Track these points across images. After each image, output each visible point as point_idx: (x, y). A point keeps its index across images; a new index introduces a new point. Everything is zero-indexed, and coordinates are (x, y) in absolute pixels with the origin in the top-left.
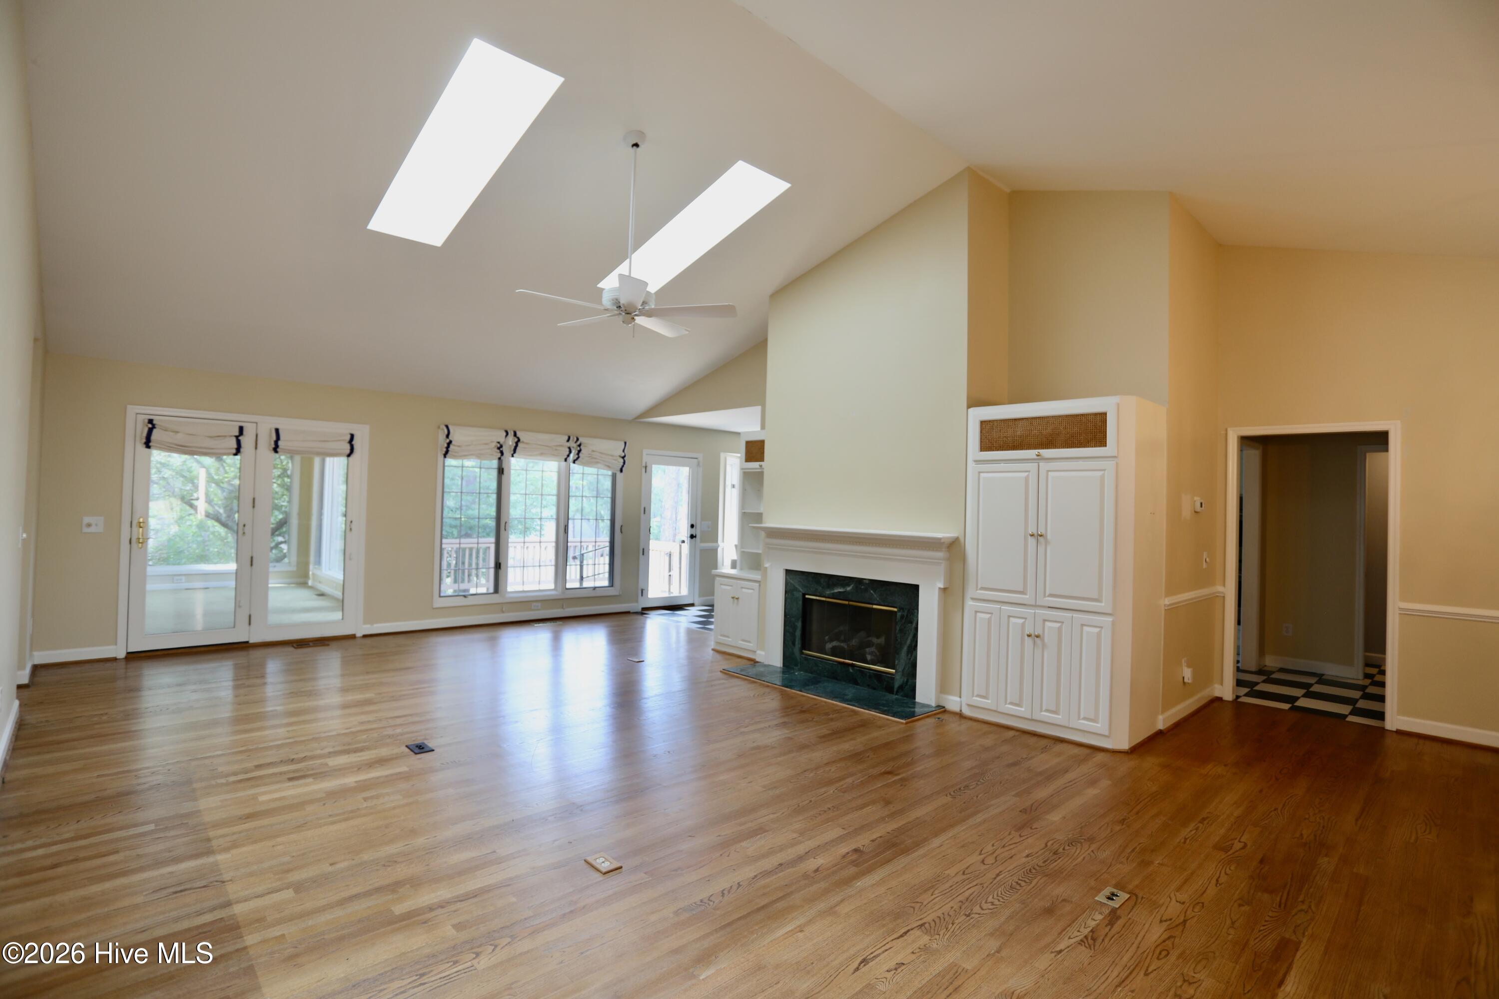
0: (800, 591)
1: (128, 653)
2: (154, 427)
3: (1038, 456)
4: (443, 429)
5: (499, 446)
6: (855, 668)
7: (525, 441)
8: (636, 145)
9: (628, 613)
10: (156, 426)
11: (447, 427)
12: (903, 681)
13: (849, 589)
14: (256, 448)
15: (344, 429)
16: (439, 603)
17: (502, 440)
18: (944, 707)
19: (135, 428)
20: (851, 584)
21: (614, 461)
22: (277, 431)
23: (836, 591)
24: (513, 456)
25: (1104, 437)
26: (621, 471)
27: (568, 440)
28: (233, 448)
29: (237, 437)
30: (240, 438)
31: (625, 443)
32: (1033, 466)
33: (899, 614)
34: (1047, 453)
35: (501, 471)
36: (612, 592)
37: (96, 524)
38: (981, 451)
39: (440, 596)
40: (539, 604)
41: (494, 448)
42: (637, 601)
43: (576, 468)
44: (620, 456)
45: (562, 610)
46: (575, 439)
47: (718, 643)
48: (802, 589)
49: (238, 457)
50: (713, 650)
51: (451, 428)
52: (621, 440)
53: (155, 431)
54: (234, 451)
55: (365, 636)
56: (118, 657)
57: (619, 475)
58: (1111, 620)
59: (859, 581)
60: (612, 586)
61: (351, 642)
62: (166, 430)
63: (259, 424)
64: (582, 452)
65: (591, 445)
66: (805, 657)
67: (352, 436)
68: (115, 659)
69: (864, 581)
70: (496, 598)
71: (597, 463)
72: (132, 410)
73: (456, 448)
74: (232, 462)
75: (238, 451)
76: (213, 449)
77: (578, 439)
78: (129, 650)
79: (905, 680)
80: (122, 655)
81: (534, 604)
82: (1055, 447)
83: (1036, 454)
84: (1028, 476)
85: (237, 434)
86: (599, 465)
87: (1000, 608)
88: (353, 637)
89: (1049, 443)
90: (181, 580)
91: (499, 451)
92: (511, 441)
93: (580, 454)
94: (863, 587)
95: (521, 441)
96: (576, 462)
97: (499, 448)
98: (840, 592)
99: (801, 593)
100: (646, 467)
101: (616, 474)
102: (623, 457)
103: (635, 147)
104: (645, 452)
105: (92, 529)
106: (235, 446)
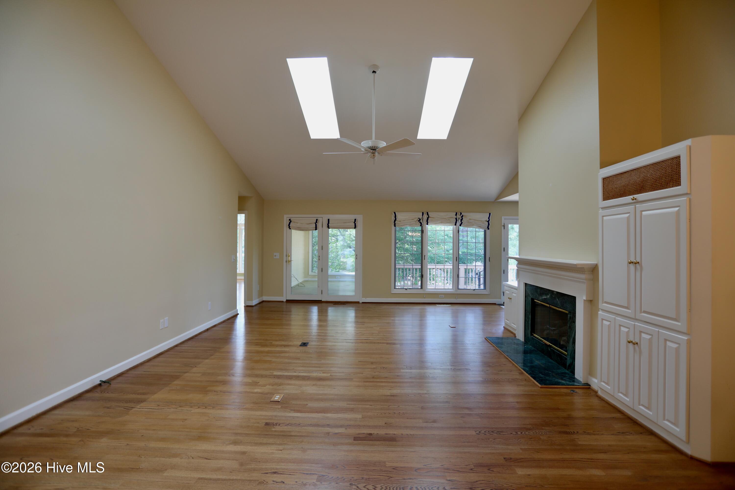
0: (530, 296)
1: (287, 300)
2: (291, 221)
3: (633, 200)
4: (393, 214)
5: (419, 219)
6: (552, 348)
7: (431, 216)
8: (374, 72)
9: (495, 304)
10: (292, 221)
11: (395, 213)
12: (571, 362)
13: (548, 297)
14: (322, 227)
15: (352, 217)
16: (394, 291)
17: (421, 217)
18: (590, 385)
19: (286, 222)
20: (549, 294)
21: (482, 224)
22: (329, 220)
23: (543, 298)
24: (427, 224)
25: (679, 177)
26: (488, 229)
27: (456, 215)
28: (314, 228)
29: (315, 223)
30: (316, 224)
31: (490, 214)
32: (631, 208)
33: (569, 316)
34: (640, 197)
35: (422, 231)
36: (485, 292)
37: (277, 255)
38: (604, 200)
39: (395, 288)
40: (443, 295)
41: (417, 221)
42: (500, 298)
43: (461, 228)
44: (486, 221)
45: (456, 299)
46: (460, 214)
47: (506, 324)
48: (531, 295)
49: (317, 231)
50: (504, 327)
51: (396, 213)
52: (487, 213)
53: (291, 223)
54: (315, 228)
55: (363, 303)
56: (284, 301)
57: (487, 231)
58: (686, 338)
59: (552, 292)
60: (485, 289)
61: (357, 304)
62: (295, 222)
63: (323, 218)
64: (463, 220)
65: (468, 216)
66: (532, 337)
67: (355, 220)
68: (283, 302)
69: (554, 292)
70: (421, 291)
71: (473, 225)
72: (285, 216)
73: (399, 222)
74: (316, 233)
75: (316, 229)
76: (308, 228)
77: (461, 214)
78: (287, 299)
79: (572, 361)
80: (285, 300)
81: (440, 295)
82: (646, 191)
83: (632, 199)
84: (629, 216)
85: (315, 222)
86: (475, 226)
87: (615, 318)
88: (358, 303)
89: (641, 189)
90: (338, 277)
91: (419, 222)
92: (425, 216)
93: (462, 221)
94: (554, 296)
95: (430, 217)
96: (461, 225)
97: (419, 221)
98: (545, 298)
99: (531, 298)
100: (504, 226)
101: (486, 230)
102: (488, 221)
103: (374, 73)
104: (503, 218)
105: (276, 257)
106: (315, 226)
